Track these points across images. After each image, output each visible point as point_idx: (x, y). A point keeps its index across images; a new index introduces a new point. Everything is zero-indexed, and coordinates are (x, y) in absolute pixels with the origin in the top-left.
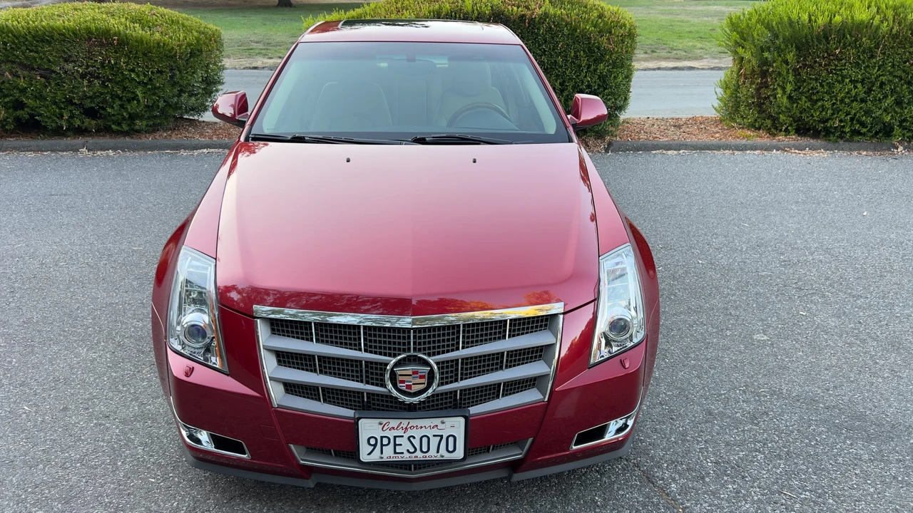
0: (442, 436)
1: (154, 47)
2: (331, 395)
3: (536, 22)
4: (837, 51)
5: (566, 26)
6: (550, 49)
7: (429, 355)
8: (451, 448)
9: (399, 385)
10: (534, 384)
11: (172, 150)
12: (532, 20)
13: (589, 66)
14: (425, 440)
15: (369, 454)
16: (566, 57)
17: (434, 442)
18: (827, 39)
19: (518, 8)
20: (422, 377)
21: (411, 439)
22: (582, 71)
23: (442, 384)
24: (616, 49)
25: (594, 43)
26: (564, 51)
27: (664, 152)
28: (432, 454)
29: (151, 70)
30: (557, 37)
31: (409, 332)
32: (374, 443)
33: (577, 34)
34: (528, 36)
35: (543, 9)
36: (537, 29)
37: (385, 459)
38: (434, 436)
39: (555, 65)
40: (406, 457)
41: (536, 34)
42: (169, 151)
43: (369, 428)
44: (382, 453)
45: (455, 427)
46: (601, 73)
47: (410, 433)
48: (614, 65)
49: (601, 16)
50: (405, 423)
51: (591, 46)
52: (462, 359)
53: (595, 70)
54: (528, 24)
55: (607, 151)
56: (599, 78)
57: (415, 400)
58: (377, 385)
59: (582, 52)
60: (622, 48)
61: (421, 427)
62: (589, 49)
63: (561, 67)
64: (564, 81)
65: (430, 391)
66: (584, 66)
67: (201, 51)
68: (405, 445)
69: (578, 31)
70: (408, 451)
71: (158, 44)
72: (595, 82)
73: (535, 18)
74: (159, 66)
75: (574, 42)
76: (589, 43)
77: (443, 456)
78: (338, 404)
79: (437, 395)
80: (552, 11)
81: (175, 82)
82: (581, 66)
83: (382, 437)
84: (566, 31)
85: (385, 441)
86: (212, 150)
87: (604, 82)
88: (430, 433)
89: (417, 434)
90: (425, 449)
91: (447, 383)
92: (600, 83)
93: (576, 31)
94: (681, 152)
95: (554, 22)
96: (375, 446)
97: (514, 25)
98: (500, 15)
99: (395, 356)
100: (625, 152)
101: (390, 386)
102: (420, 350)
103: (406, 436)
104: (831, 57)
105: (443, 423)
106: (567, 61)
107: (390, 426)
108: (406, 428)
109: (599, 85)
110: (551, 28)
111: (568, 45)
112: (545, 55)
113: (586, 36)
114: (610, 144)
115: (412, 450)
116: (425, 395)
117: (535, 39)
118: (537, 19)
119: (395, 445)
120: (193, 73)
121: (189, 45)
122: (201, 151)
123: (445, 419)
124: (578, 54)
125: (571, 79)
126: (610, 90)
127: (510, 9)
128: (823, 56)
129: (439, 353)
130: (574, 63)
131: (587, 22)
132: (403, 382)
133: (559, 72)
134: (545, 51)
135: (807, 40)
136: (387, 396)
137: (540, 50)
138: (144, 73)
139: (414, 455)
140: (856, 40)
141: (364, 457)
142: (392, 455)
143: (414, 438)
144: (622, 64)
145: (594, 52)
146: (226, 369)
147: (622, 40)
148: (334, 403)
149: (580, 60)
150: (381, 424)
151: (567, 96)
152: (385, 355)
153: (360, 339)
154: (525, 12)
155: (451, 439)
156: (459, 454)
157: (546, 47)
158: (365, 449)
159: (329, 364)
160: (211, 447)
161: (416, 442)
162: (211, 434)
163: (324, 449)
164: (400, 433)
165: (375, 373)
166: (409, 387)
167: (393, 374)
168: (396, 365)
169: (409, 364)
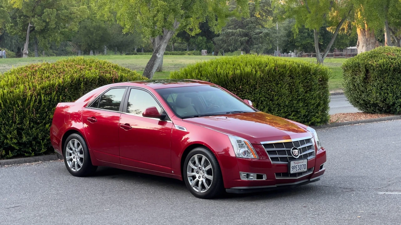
2: (282, 159)
4: (241, 87)
7: (297, 147)
8: (305, 168)
10: (312, 154)
17: (302, 166)
18: (234, 81)
28: (302, 170)
31: (292, 143)
32: (293, 168)
37: (294, 172)
43: (292, 164)
45: (305, 162)
50: (298, 161)
52: (301, 148)
58: (290, 155)
65: (299, 154)
70: (298, 169)
83: (294, 166)
88: (301, 164)
89: (299, 164)
91: (301, 154)
99: (291, 148)
101: (293, 155)
102: (295, 146)
104: (238, 90)
116: (297, 157)
119: (296, 168)
123: (304, 160)
128: (235, 90)
132: (294, 153)
135: (226, 83)
140: (248, 82)
141: (291, 172)
146: (258, 158)
148: (282, 161)
150: (294, 162)
152: (289, 148)
153: (284, 146)
155: (305, 165)
156: (306, 170)
158: (291, 169)
159: (280, 152)
160: (256, 180)
161: (299, 167)
162: (257, 175)
163: (280, 173)
164: (297, 165)
165: (289, 152)
166: (296, 154)
167: (292, 152)
168: (292, 150)
169: (295, 149)
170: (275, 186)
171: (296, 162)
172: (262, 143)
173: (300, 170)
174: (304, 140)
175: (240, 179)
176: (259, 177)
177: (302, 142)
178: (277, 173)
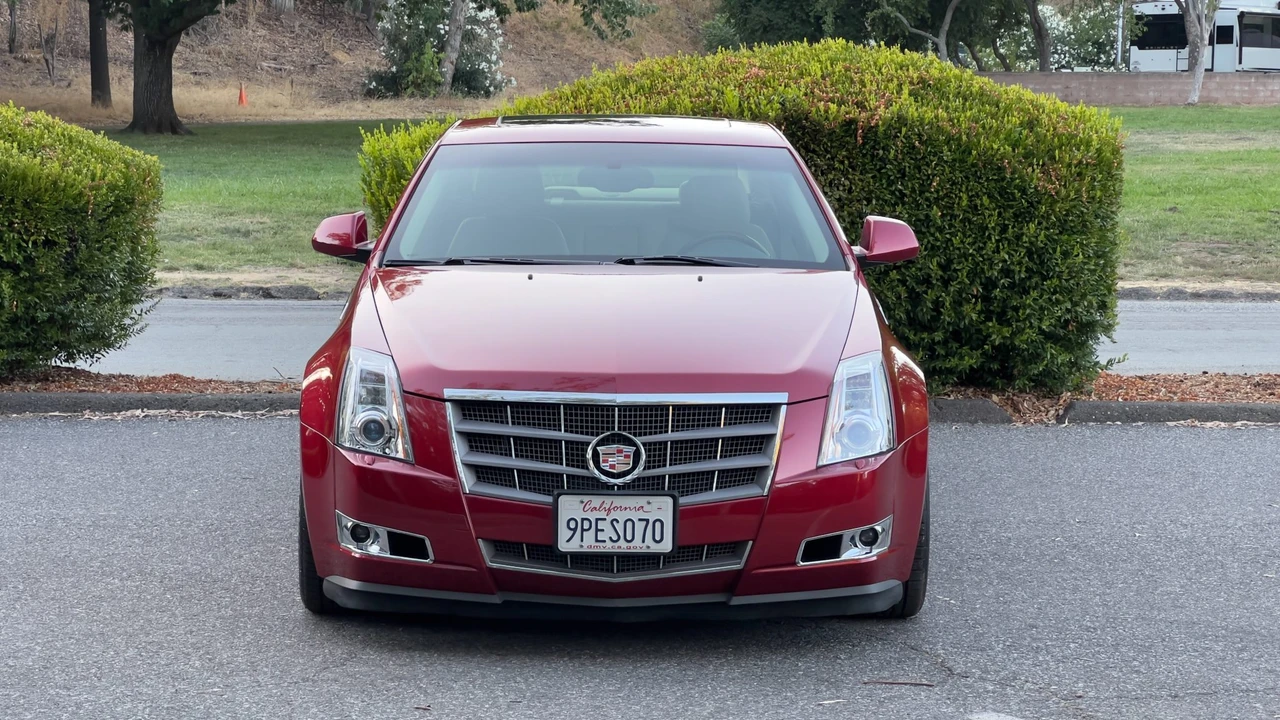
0: (647, 521)
1: (46, 190)
2: (530, 480)
3: (880, 134)
5: (948, 143)
6: (913, 190)
7: (635, 435)
8: (658, 538)
9: (602, 465)
10: (753, 479)
11: (64, 412)
12: (871, 130)
13: (1004, 229)
14: (629, 524)
15: (568, 541)
16: (952, 208)
17: (640, 526)
19: (839, 105)
20: (627, 457)
21: (615, 523)
22: (989, 238)
23: (649, 468)
24: (1063, 192)
25: (1013, 179)
26: (946, 195)
27: (1197, 423)
28: (638, 546)
29: (32, 238)
30: (928, 165)
31: (614, 410)
32: (576, 527)
33: (970, 160)
34: (864, 164)
35: (895, 108)
36: (883, 149)
37: (585, 549)
38: (640, 520)
39: (928, 227)
40: (609, 546)
41: (881, 159)
42: (57, 413)
43: (570, 507)
44: (582, 541)
45: (661, 508)
46: (1031, 243)
47: (614, 515)
48: (1063, 227)
49: (1031, 124)
50: (614, 499)
51: (1004, 184)
52: (672, 442)
53: (1019, 237)
54: (863, 138)
55: (1060, 419)
56: (1030, 254)
57: (619, 481)
58: (578, 467)
59: (985, 198)
60: (1078, 191)
61: (626, 509)
62: (1003, 192)
63: (941, 230)
64: (950, 261)
65: (636, 472)
66: (994, 228)
67: (131, 202)
68: (608, 533)
69: (974, 152)
70: (611, 538)
71: (55, 183)
72: (1020, 263)
73: (877, 125)
74: (49, 231)
75: (967, 178)
76: (1004, 179)
77: (648, 547)
78: (535, 491)
79: (644, 478)
80: (912, 111)
81: (75, 269)
82: (987, 228)
83: (583, 520)
84: (947, 155)
85: (586, 525)
86: (152, 412)
87: (1042, 263)
88: (635, 516)
89: (621, 516)
90: (629, 538)
91: (654, 467)
92: (1031, 265)
93: (970, 153)
94: (1239, 423)
95: (920, 135)
96: (575, 530)
97: (832, 141)
98: (800, 120)
99: (597, 435)
100: (1102, 422)
101: (592, 467)
102: (625, 429)
103: (609, 519)
105: (649, 503)
106: (954, 217)
107: (592, 506)
108: (609, 509)
109: (1028, 270)
110: (914, 147)
111: (954, 183)
112: (904, 204)
113: (992, 166)
114: (1069, 407)
115: (615, 538)
116: (629, 477)
117: (879, 171)
118: (881, 129)
119: (597, 530)
120: (113, 248)
121: (112, 188)
122: (129, 413)
124: (979, 202)
125: (965, 256)
126: (1055, 281)
127: (822, 108)
129: (645, 434)
130: (970, 222)
131: (997, 134)
132: (605, 461)
133: (937, 239)
134: (903, 195)
136: (588, 478)
137: (893, 193)
138: (19, 246)
139: (616, 545)
141: (567, 543)
142: (594, 543)
143: (618, 522)
144: (1085, 226)
145: (1014, 199)
146: (411, 458)
147: (1079, 174)
148: (530, 490)
149: (983, 214)
150: (582, 502)
151: (960, 292)
152: (587, 434)
153: (559, 420)
154: (854, 113)
155: (658, 525)
156: (667, 546)
157: (906, 187)
158: (563, 534)
159: (526, 447)
160: (388, 555)
161: (620, 527)
162: (389, 533)
163: (517, 543)
164: (602, 515)
165: (576, 454)
166: (612, 467)
167: (596, 454)
168: (598, 444)
169: (614, 442)
170: (496, 599)
171: (596, 501)
172: (448, 393)
173: (622, 543)
174: (717, 406)
175: (339, 543)
176: (397, 544)
177: (700, 414)
178: (499, 541)
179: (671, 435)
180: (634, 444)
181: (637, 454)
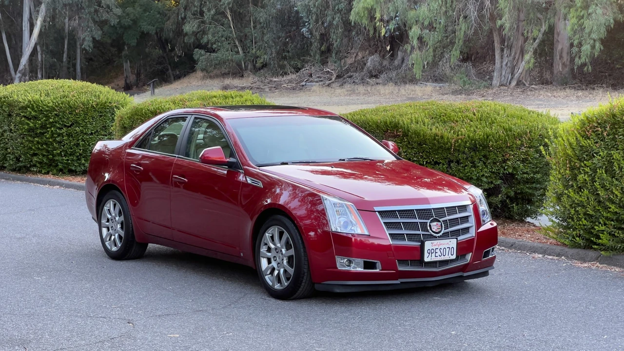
0: (450, 248)
2: (411, 237)
7: (439, 218)
8: (452, 254)
9: (433, 229)
10: (469, 231)
14: (444, 250)
15: (427, 257)
17: (448, 249)
20: (439, 226)
21: (440, 249)
23: (445, 229)
28: (447, 258)
31: (432, 210)
32: (431, 252)
37: (432, 260)
40: (439, 259)
43: (428, 245)
44: (431, 257)
45: (452, 243)
47: (440, 247)
50: (439, 242)
52: (448, 220)
57: (439, 235)
58: (425, 231)
61: (443, 244)
65: (442, 231)
68: (439, 253)
70: (439, 255)
77: (449, 257)
78: (414, 241)
79: (445, 233)
83: (432, 249)
85: (433, 251)
88: (446, 246)
89: (442, 247)
90: (444, 254)
96: (429, 253)
99: (429, 219)
101: (430, 231)
102: (436, 217)
107: (434, 244)
108: (439, 245)
115: (441, 255)
116: (441, 234)
119: (436, 253)
123: (451, 240)
129: (442, 218)
136: (430, 235)
139: (441, 257)
141: (426, 259)
142: (434, 258)
146: (367, 233)
148: (411, 241)
150: (431, 243)
152: (425, 219)
153: (415, 215)
155: (452, 249)
156: (454, 257)
158: (426, 255)
159: (408, 226)
160: (362, 270)
161: (442, 251)
162: (364, 262)
163: (406, 260)
164: (437, 247)
165: (424, 226)
166: (436, 230)
167: (430, 226)
168: (430, 223)
169: (435, 222)
170: (398, 282)
171: (435, 242)
172: (376, 209)
174: (455, 207)
175: (337, 268)
176: (367, 265)
177: (452, 210)
178: (401, 260)
179: (448, 218)
180: (439, 221)
181: (441, 224)
